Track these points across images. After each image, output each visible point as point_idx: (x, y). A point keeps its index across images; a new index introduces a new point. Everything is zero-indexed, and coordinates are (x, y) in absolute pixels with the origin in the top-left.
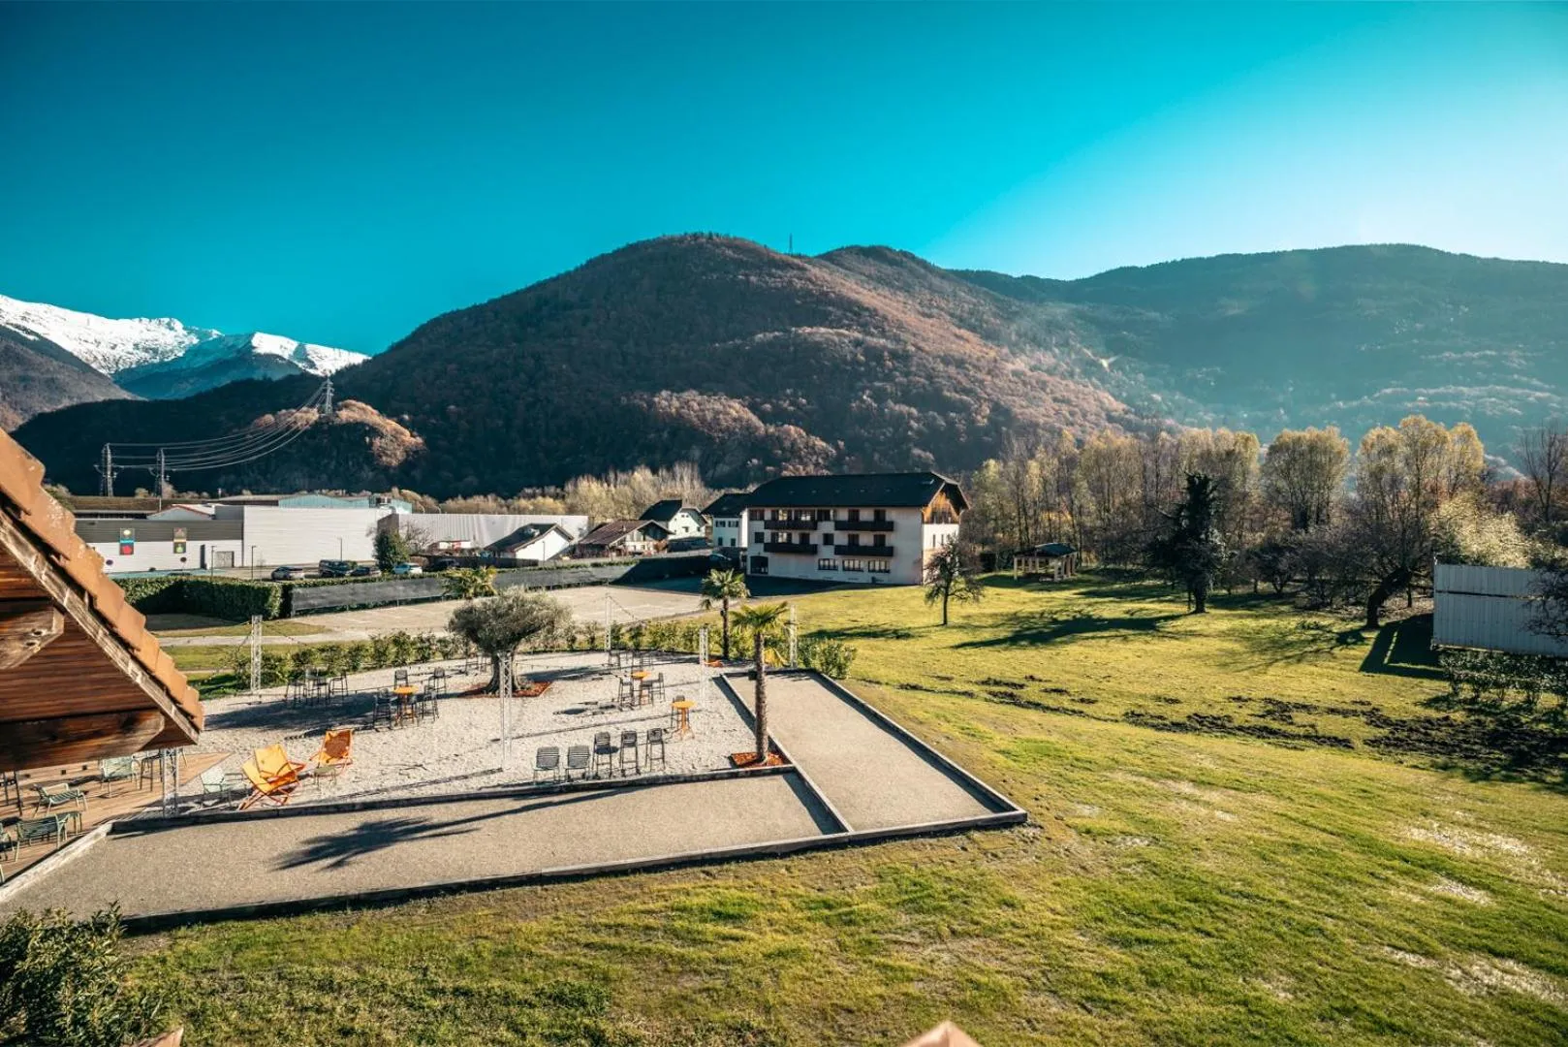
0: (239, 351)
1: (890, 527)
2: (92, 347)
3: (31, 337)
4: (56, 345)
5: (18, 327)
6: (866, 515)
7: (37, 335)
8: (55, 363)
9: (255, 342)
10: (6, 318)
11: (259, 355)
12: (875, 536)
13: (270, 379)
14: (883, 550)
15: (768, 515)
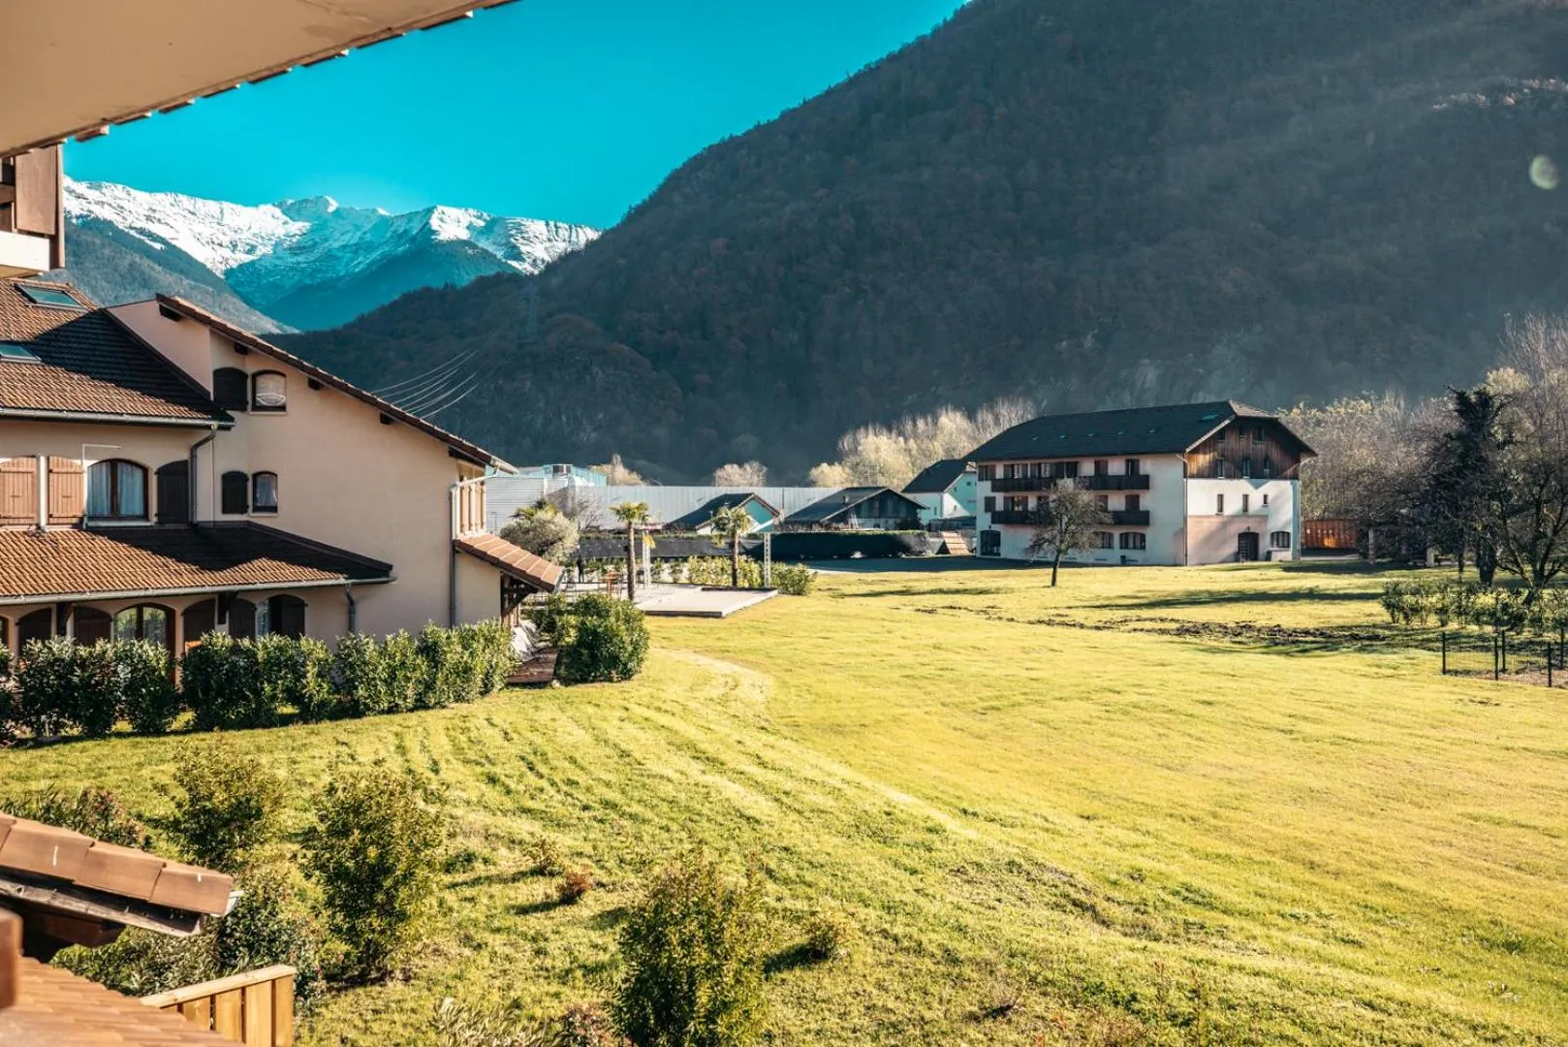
0: (413, 239)
1: (1144, 483)
2: (227, 253)
3: (158, 246)
4: (185, 254)
5: (141, 231)
6: (1116, 467)
7: (162, 241)
8: (186, 282)
9: (435, 223)
10: (130, 219)
11: (441, 244)
12: (1127, 497)
13: (453, 287)
14: (1136, 517)
15: (1000, 473)
